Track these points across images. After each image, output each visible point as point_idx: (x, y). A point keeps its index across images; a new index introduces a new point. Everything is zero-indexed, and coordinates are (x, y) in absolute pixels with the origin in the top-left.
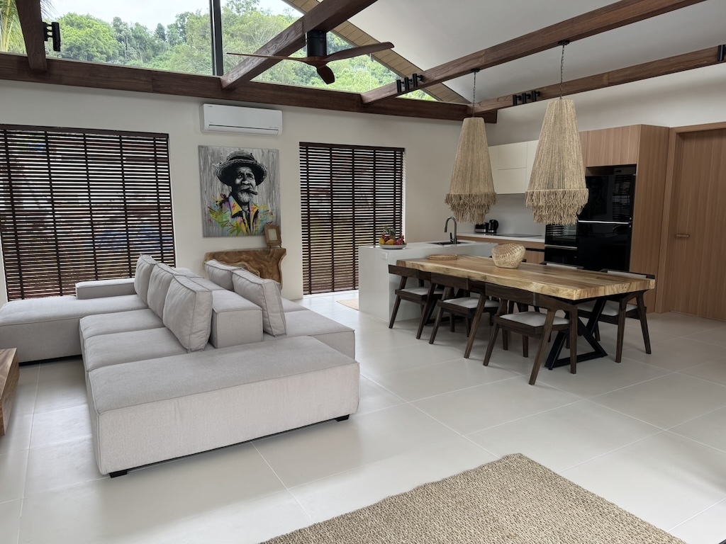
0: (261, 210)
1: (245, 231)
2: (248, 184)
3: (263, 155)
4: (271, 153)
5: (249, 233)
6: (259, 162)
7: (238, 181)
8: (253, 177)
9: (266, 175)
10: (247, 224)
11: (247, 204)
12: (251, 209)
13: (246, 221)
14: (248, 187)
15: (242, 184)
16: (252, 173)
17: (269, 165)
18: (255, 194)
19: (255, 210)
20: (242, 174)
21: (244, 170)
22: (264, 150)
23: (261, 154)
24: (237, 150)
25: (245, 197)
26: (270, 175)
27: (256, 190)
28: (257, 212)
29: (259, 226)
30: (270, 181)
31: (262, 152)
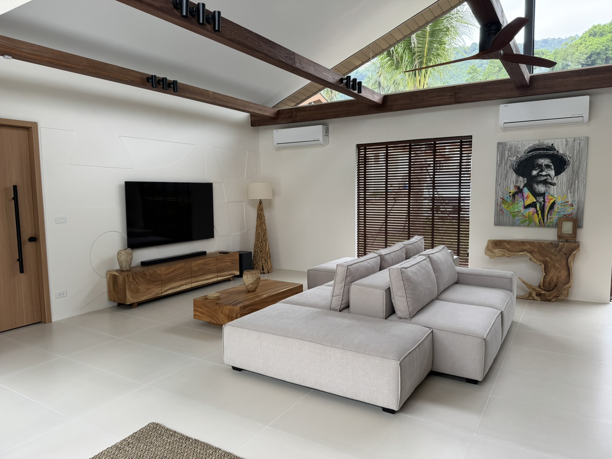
0: (559, 201)
1: (538, 222)
2: (546, 175)
3: (566, 145)
4: (577, 142)
5: (542, 224)
6: (561, 152)
7: (535, 173)
8: (553, 167)
9: (568, 165)
10: (540, 215)
11: (543, 195)
12: (546, 201)
13: (540, 212)
14: (546, 178)
15: (538, 175)
16: (551, 164)
17: (573, 155)
18: (554, 184)
19: (552, 201)
20: (540, 166)
21: (542, 161)
22: (568, 139)
23: (565, 143)
24: (537, 142)
25: (541, 188)
26: (573, 165)
27: (555, 181)
28: (554, 203)
29: (554, 217)
30: (573, 171)
31: (566, 141)
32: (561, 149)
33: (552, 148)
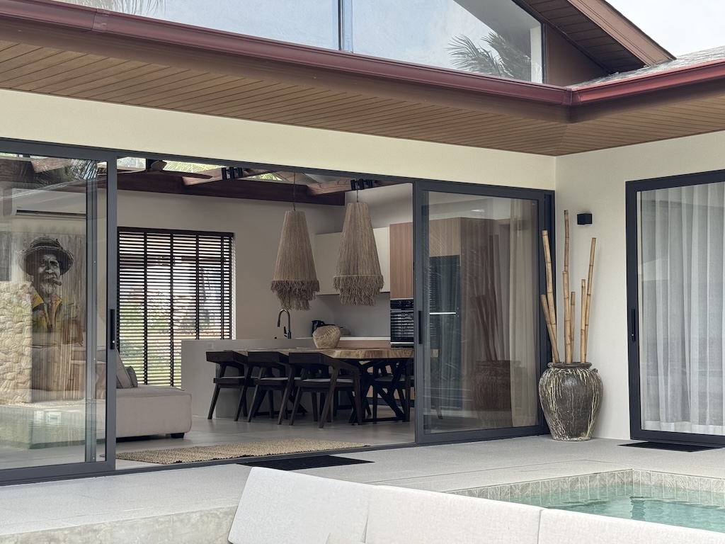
0: (65, 303)
1: (46, 327)
2: (52, 273)
3: (69, 241)
4: (78, 239)
5: (50, 329)
6: (65, 249)
7: (41, 270)
8: (58, 265)
9: (71, 263)
10: (48, 318)
11: (48, 295)
12: (54, 302)
13: (47, 315)
14: (52, 276)
15: (45, 273)
16: (56, 261)
17: (75, 252)
18: (60, 284)
19: (58, 303)
20: (46, 263)
21: (48, 257)
22: (71, 236)
23: (68, 239)
24: (42, 236)
25: (47, 288)
27: (60, 280)
28: (60, 305)
30: (76, 270)
31: (69, 237)
32: (65, 247)
33: (56, 244)
